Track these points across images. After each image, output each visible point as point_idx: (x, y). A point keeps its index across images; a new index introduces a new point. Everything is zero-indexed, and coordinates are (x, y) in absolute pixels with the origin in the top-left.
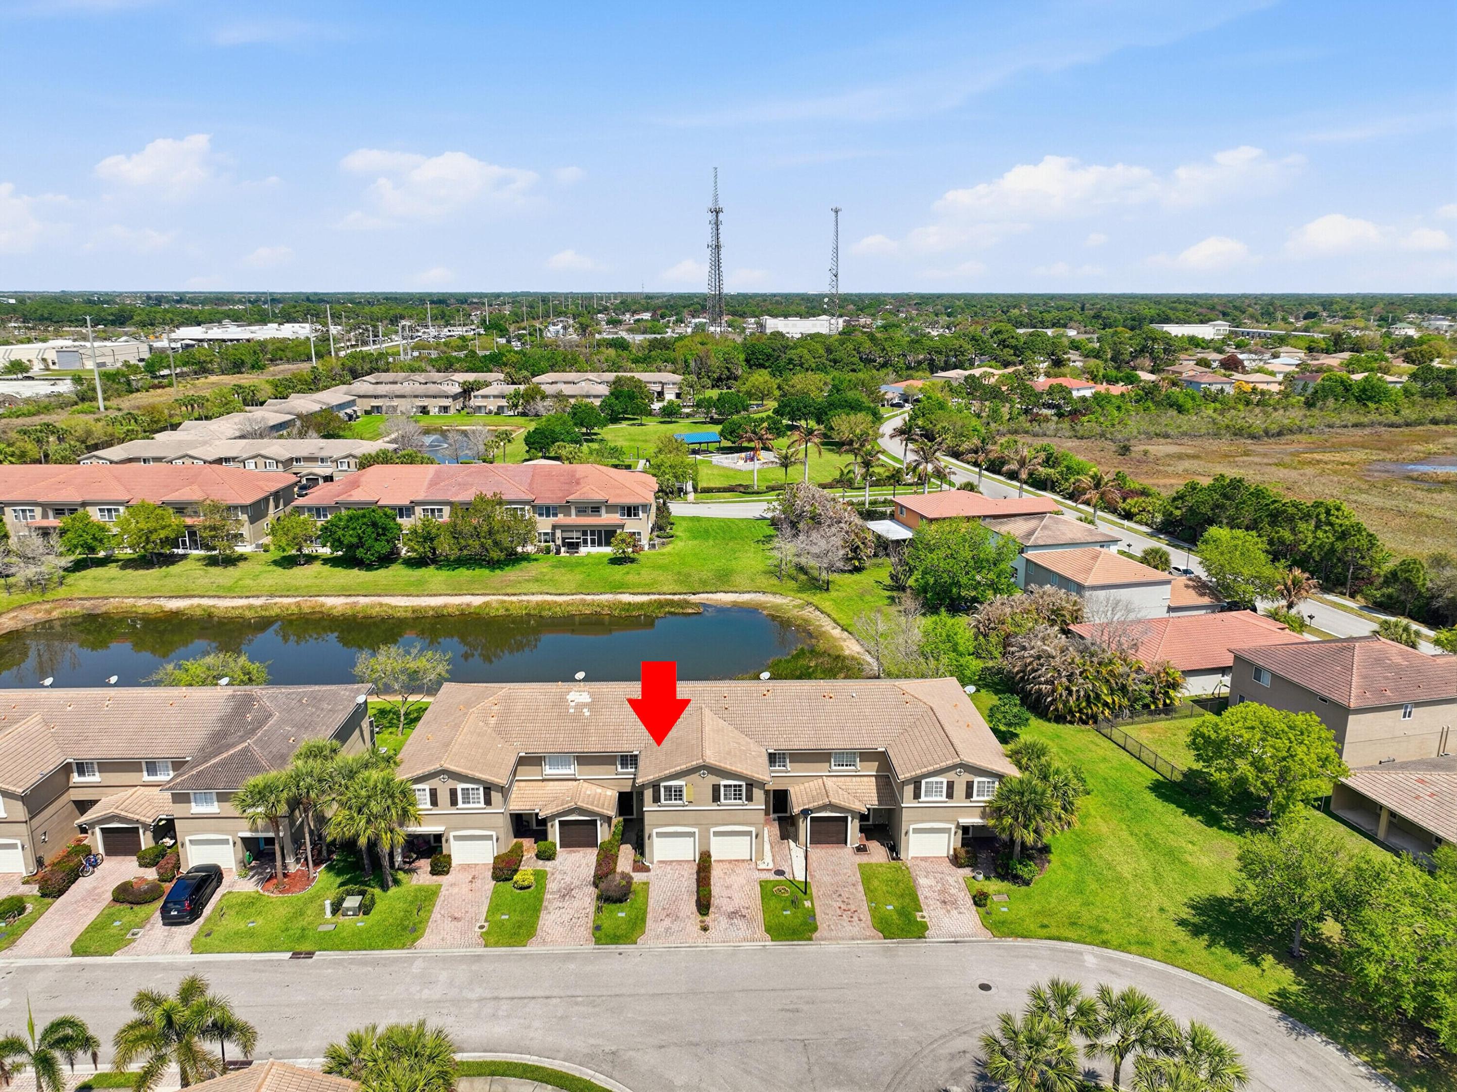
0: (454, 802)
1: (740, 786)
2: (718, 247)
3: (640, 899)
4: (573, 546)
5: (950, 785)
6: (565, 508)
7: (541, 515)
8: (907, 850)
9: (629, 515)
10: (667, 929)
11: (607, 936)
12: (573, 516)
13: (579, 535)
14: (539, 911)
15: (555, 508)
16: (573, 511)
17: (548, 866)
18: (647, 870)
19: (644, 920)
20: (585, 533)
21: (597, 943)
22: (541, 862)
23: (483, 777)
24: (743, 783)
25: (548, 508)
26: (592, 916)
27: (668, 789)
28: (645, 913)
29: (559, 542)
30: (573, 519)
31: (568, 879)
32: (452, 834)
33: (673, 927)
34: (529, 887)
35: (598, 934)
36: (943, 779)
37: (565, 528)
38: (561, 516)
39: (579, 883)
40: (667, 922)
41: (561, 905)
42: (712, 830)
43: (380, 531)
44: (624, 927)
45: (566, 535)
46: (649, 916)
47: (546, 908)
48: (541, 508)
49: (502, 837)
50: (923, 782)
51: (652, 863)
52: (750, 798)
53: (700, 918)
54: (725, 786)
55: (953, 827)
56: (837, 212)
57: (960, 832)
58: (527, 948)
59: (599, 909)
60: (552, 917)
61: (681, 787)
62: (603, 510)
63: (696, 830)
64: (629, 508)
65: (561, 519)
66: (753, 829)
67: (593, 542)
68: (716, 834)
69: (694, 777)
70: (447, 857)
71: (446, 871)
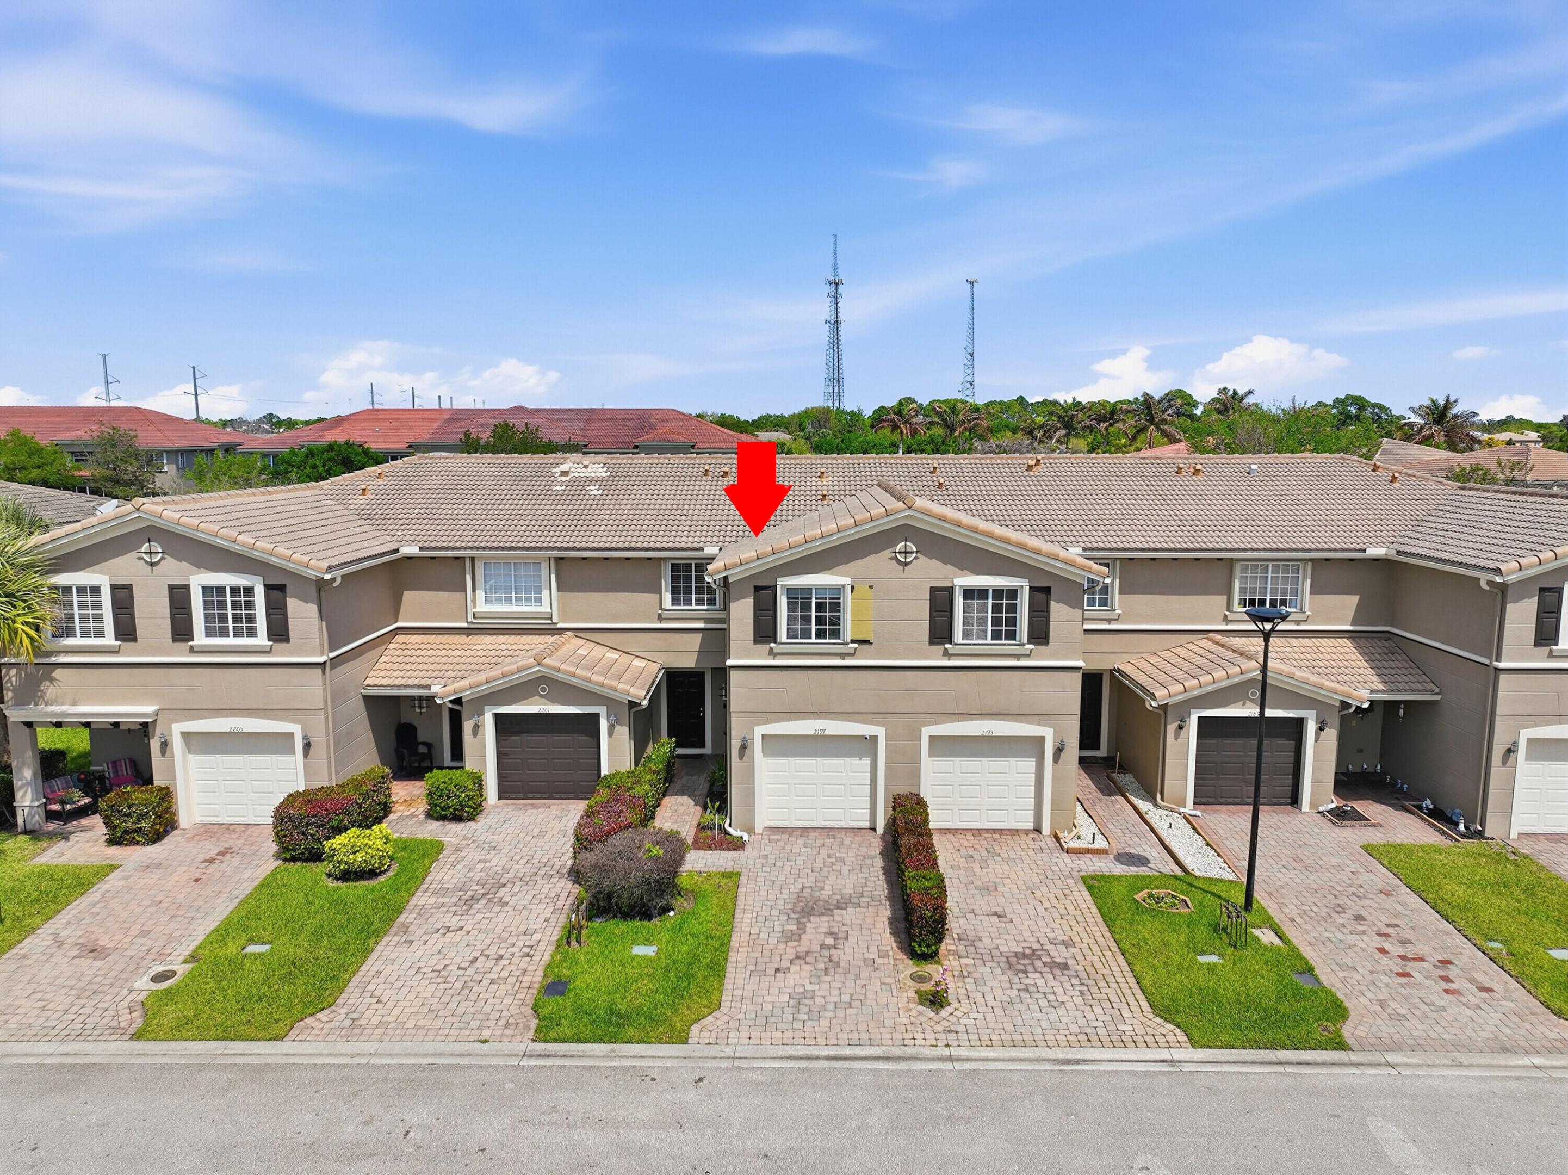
0: (182, 631)
1: (1013, 593)
2: (837, 323)
3: (708, 914)
10: (800, 1000)
11: (580, 1011)
14: (378, 934)
17: (451, 833)
18: (738, 845)
19: (718, 969)
21: (541, 1035)
22: (434, 825)
24: (1022, 584)
26: (545, 954)
27: (799, 598)
28: (724, 945)
31: (497, 862)
32: (177, 729)
33: (820, 991)
34: (372, 874)
35: (552, 1005)
39: (528, 870)
40: (799, 976)
41: (454, 922)
42: (927, 732)
44: (646, 985)
46: (738, 958)
47: (406, 928)
49: (319, 739)
51: (751, 831)
52: (1041, 636)
53: (910, 967)
54: (969, 593)
56: (972, 283)
58: (284, 1046)
59: (572, 934)
60: (414, 953)
61: (839, 589)
63: (880, 732)
68: (941, 745)
69: (878, 562)
70: (166, 794)
71: (157, 837)
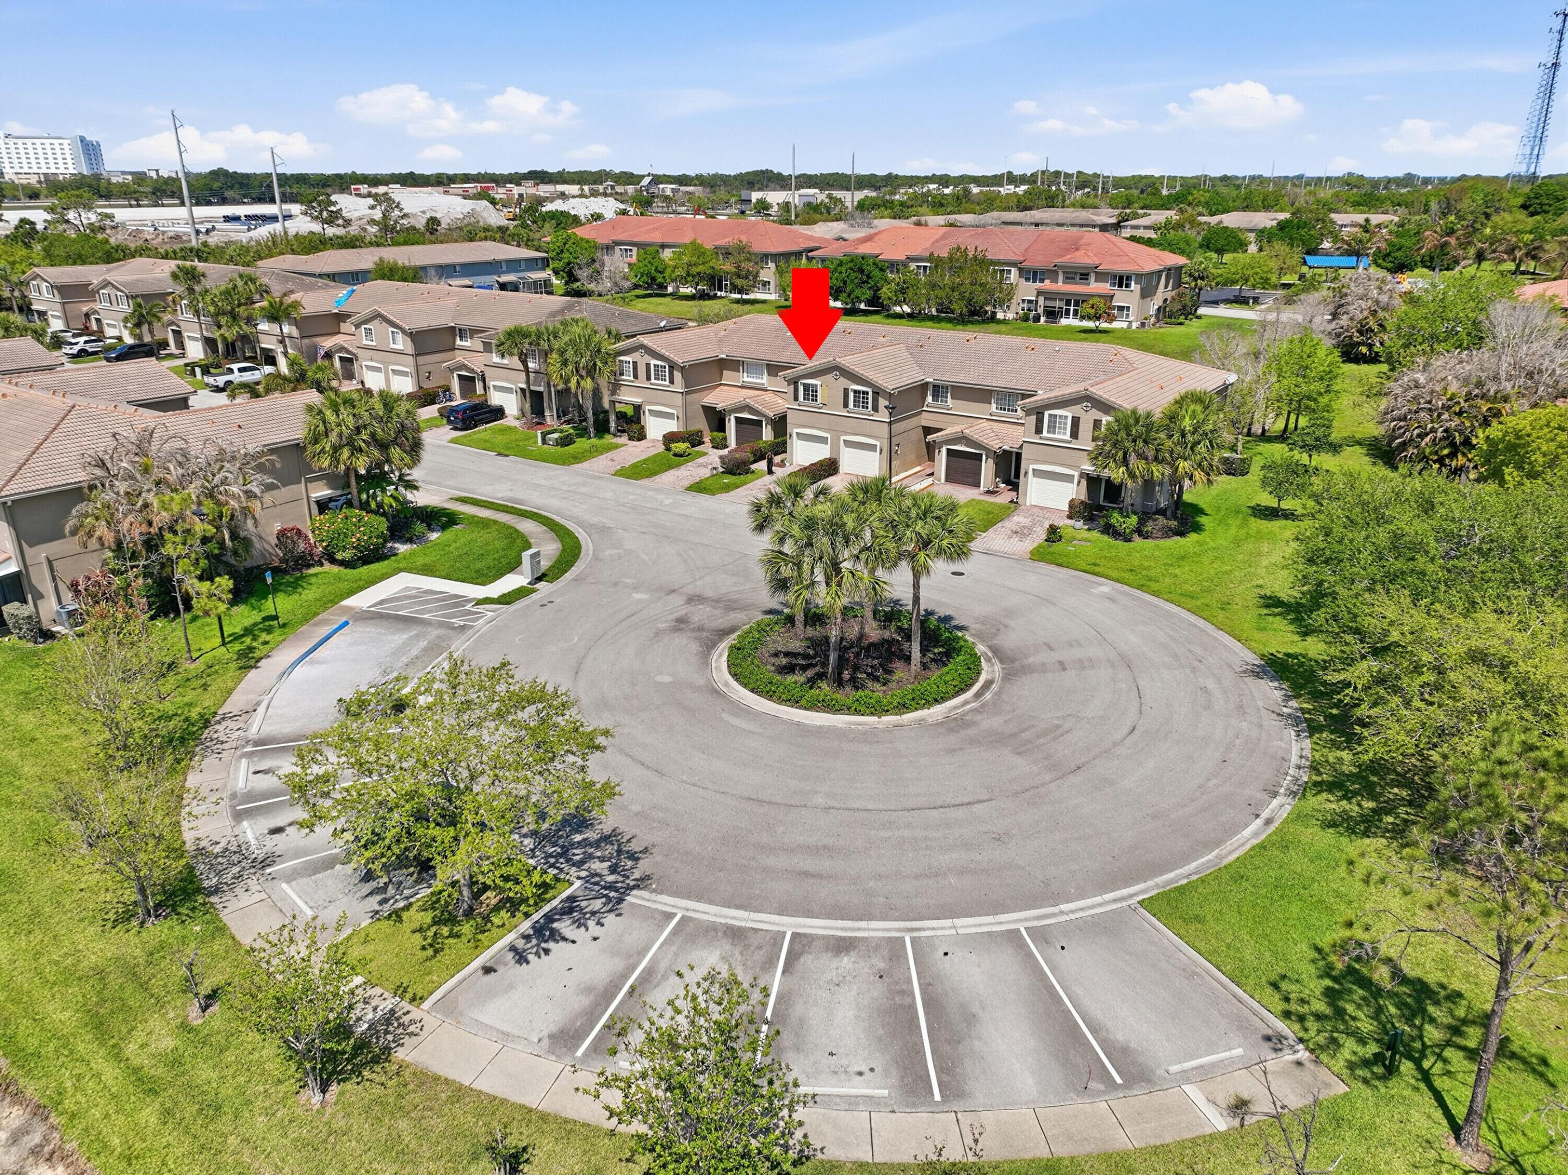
0: (648, 378)
1: (867, 393)
4: (1052, 315)
5: (1076, 422)
6: (1050, 273)
7: (1027, 279)
8: (1025, 494)
9: (1120, 286)
10: (747, 495)
12: (1060, 284)
13: (1063, 304)
15: (1043, 273)
16: (1061, 278)
17: (714, 451)
20: (1068, 303)
23: (672, 356)
24: (870, 391)
25: (1035, 273)
27: (806, 387)
29: (1040, 311)
30: (1060, 286)
31: (716, 459)
32: (648, 407)
35: (693, 485)
36: (1067, 413)
37: (1048, 296)
38: (1047, 282)
40: (754, 492)
42: (843, 438)
43: (865, 278)
45: (1049, 303)
48: (1028, 272)
50: (1046, 414)
51: (791, 464)
52: (875, 409)
54: (855, 392)
55: (1076, 475)
57: (1084, 482)
60: (676, 472)
61: (817, 386)
62: (1092, 278)
63: (828, 436)
64: (1121, 278)
65: (1047, 285)
66: (878, 443)
67: (1076, 312)
68: (848, 444)
69: (829, 378)
70: (643, 427)
71: (639, 440)
